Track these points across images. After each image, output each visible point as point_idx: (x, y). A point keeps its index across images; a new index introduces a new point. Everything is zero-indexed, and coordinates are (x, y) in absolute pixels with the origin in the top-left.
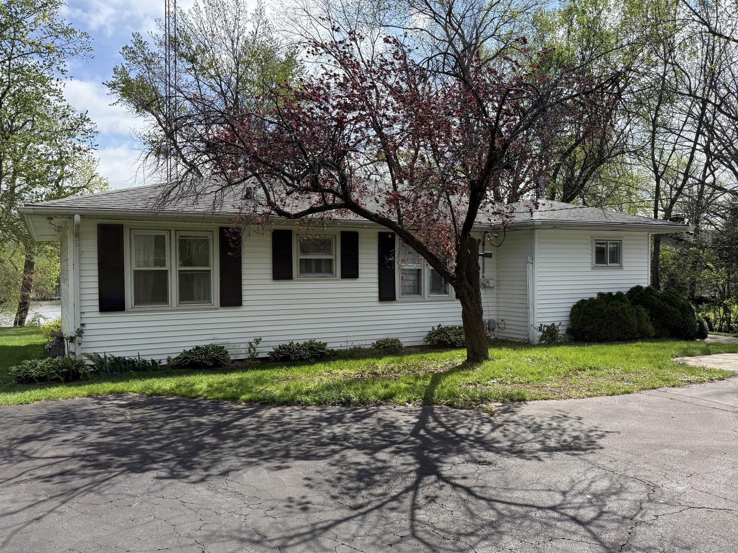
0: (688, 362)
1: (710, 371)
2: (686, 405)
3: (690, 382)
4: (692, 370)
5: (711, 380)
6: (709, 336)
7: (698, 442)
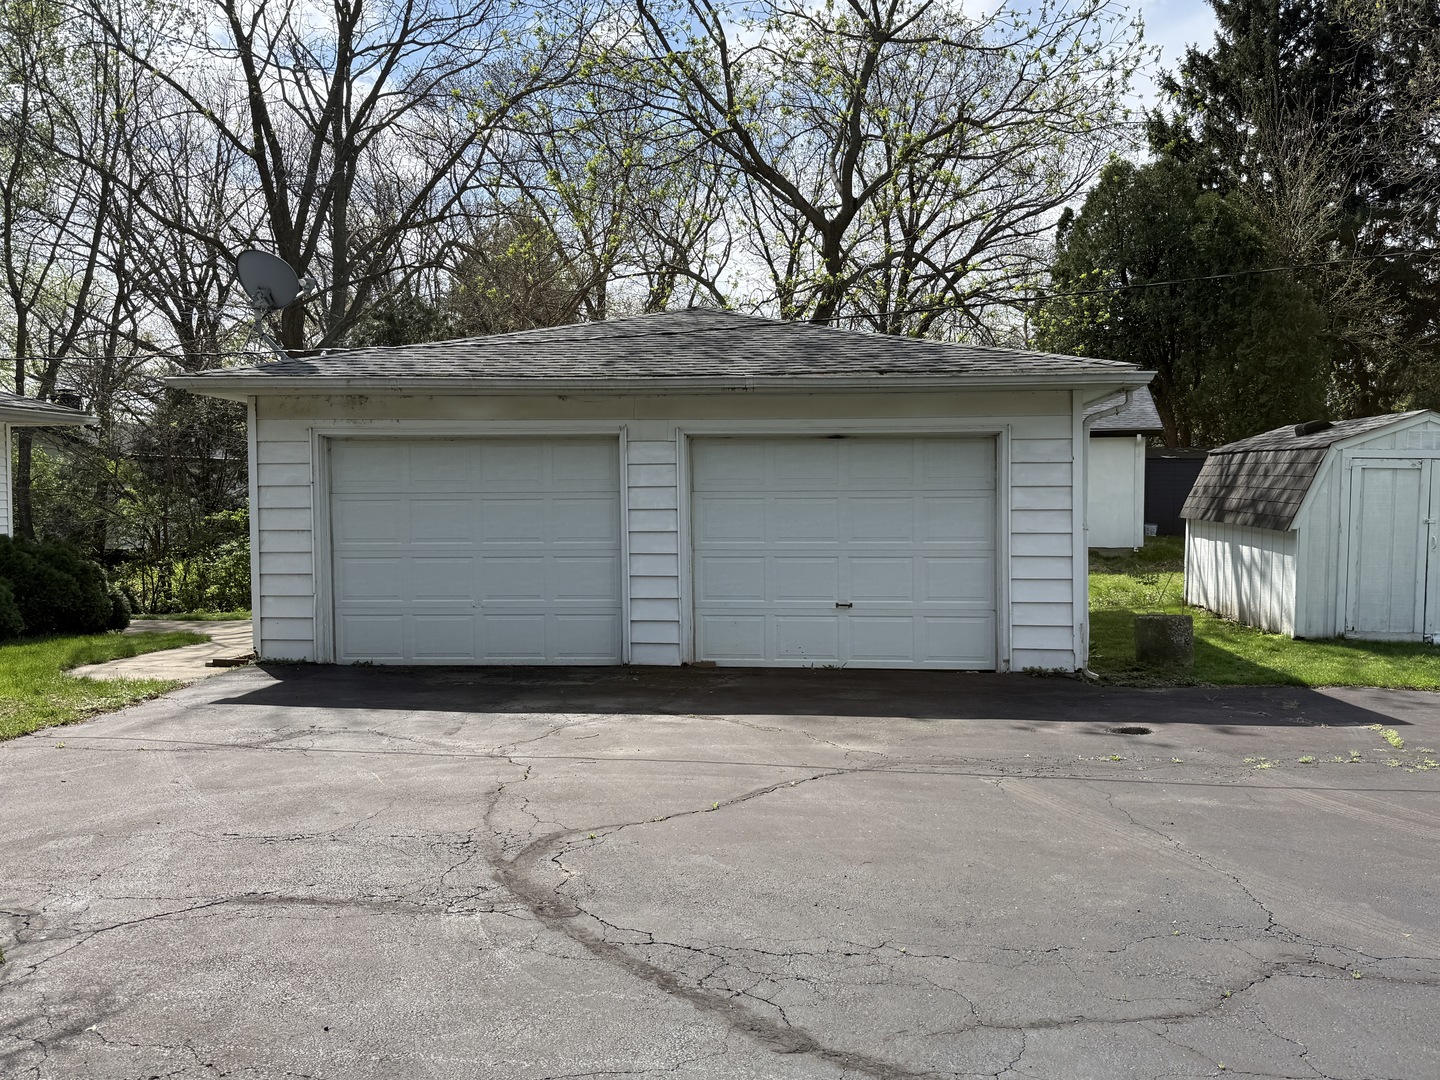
0: (92, 676)
1: (132, 685)
2: (89, 753)
3: (97, 711)
4: (100, 688)
5: (136, 702)
6: (132, 622)
7: (112, 815)
